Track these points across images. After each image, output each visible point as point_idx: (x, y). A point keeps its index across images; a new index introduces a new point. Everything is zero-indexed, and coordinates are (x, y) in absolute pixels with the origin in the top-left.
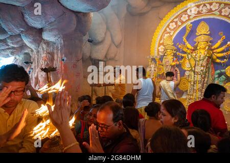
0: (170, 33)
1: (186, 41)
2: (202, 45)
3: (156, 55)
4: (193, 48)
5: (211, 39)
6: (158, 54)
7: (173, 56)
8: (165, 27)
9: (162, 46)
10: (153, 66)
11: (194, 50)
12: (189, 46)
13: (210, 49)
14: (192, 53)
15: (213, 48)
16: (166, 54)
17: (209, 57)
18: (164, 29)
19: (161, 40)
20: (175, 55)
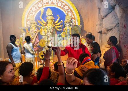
0: (33, 13)
1: (42, 19)
2: (50, 21)
3: (26, 27)
4: (46, 23)
5: (54, 18)
6: (27, 26)
7: (36, 27)
8: (29, 10)
9: (29, 21)
10: (24, 33)
11: (46, 24)
12: (44, 22)
13: (54, 23)
14: (45, 25)
15: (55, 23)
16: (31, 26)
17: (53, 28)
18: (29, 11)
19: (27, 17)
20: (37, 27)
